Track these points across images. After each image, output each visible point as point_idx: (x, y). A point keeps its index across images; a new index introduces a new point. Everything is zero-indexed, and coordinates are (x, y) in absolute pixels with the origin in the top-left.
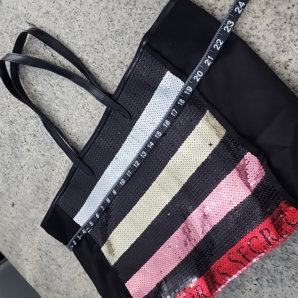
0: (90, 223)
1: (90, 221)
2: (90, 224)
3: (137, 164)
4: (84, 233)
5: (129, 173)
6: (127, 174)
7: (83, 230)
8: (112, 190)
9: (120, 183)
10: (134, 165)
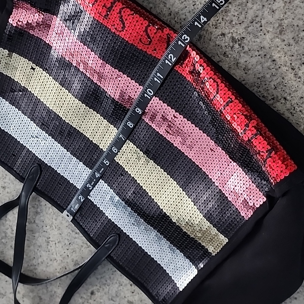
0: (104, 162)
1: (104, 159)
2: (106, 163)
3: (171, 59)
4: (97, 177)
5: (159, 77)
6: (155, 79)
7: (96, 173)
8: (135, 109)
9: (146, 95)
10: (167, 61)
